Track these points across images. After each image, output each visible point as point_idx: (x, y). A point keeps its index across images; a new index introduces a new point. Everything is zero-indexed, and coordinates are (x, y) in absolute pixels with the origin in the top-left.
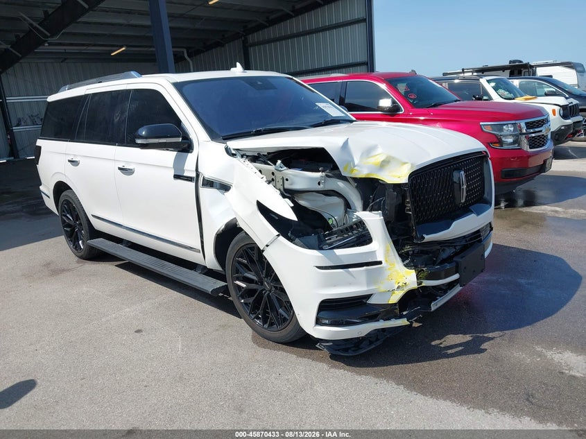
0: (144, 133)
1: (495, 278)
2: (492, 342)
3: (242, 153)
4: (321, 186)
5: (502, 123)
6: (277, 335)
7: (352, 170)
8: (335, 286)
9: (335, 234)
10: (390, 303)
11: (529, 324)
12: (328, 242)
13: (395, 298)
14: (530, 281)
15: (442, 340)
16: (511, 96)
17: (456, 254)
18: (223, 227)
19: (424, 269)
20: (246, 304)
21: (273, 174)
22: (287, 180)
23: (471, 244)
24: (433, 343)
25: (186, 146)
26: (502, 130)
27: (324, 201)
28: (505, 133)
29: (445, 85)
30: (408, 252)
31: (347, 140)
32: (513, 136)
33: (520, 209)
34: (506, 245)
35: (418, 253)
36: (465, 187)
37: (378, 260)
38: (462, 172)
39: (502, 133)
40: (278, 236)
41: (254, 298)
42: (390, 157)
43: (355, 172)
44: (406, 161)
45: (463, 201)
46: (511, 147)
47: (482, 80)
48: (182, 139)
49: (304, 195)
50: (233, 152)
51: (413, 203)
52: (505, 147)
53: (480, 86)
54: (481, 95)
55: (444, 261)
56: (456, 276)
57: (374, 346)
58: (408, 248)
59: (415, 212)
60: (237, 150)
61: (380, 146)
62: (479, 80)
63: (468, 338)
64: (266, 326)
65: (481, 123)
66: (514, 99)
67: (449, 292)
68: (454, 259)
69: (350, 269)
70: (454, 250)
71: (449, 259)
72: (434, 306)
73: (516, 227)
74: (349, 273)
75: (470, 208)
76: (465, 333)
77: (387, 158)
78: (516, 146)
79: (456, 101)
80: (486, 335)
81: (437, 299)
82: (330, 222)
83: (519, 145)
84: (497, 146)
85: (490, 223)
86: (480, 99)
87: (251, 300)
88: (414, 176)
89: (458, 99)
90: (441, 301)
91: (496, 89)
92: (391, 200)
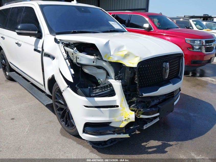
0: (19, 27)
1: (179, 111)
2: (171, 147)
3: (62, 42)
4: (95, 63)
5: (195, 39)
6: (70, 131)
7: (109, 58)
8: (93, 116)
9: (99, 89)
10: (120, 127)
11: (191, 139)
12: (94, 92)
13: (123, 125)
14: (195, 115)
15: (147, 143)
16: (201, 28)
17: (159, 103)
18: (51, 77)
19: (142, 110)
20: (59, 114)
21: (73, 54)
22: (78, 58)
23: (168, 98)
24: (143, 144)
25: (39, 36)
26: (194, 43)
27: (96, 71)
28: (195, 44)
29: (175, 21)
30: (134, 101)
31: (108, 41)
32: (199, 46)
33: (197, 78)
34: (188, 95)
35: (139, 102)
36: (168, 71)
37: (117, 105)
38: (168, 64)
39: (194, 44)
40: (68, 87)
41: (63, 112)
42: (130, 52)
43: (110, 58)
44: (137, 55)
45: (167, 77)
46: (197, 51)
47: (190, 20)
48: (38, 33)
49: (87, 67)
50: (59, 41)
51: (139, 78)
52: (195, 50)
53: (189, 23)
54: (189, 26)
55: (152, 107)
56: (158, 114)
57: (112, 144)
58: (134, 99)
59: (140, 82)
60: (60, 40)
61: (125, 46)
62: (189, 20)
63: (160, 143)
64: (67, 125)
65: (186, 39)
66: (202, 30)
67: (154, 120)
68: (158, 106)
69: (101, 109)
70: (159, 101)
71: (155, 106)
72: (145, 127)
73: (194, 86)
74: (101, 111)
75: (170, 81)
76: (159, 140)
77: (128, 53)
78: (199, 50)
79: (177, 28)
80: (169, 143)
81: (147, 124)
82: (99, 81)
83: (201, 50)
84: (191, 50)
85: (180, 88)
86: (188, 28)
87: (61, 112)
88: (140, 64)
89: (178, 27)
90: (149, 125)
91: (195, 25)
92: (128, 75)
